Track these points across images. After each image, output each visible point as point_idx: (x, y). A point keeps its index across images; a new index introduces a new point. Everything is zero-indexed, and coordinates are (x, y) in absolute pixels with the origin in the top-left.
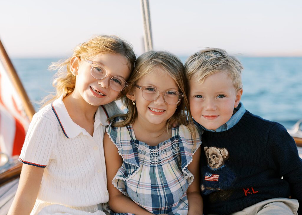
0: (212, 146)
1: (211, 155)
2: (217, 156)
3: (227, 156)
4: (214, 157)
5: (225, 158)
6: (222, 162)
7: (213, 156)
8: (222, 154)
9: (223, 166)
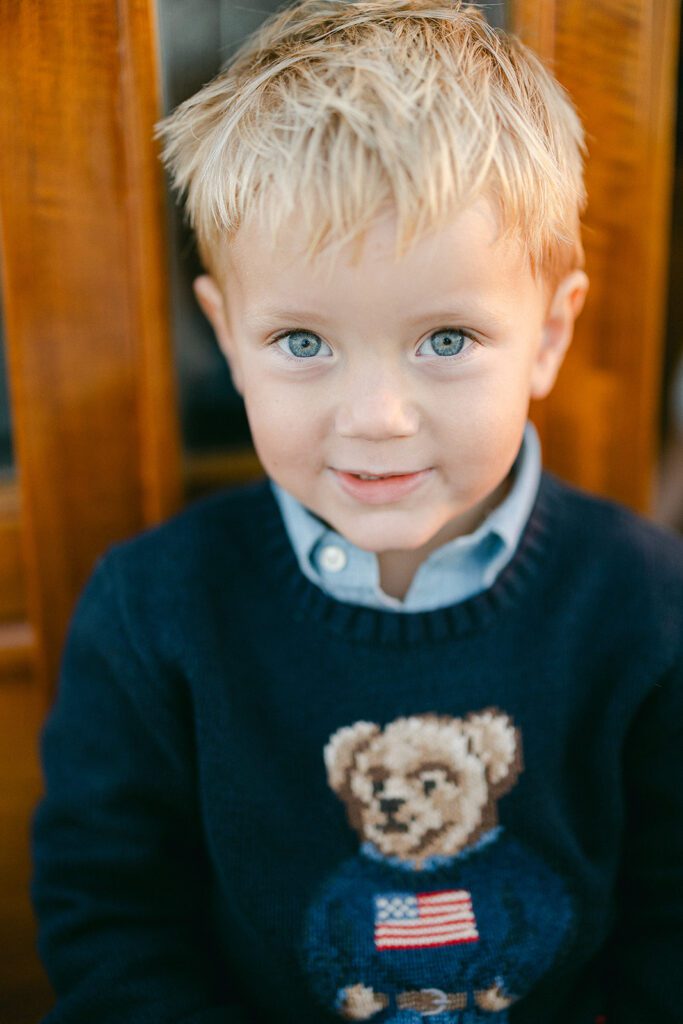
0: (409, 712)
1: (411, 776)
2: (453, 777)
3: (509, 757)
4: (429, 787)
5: (503, 782)
6: (485, 810)
7: (427, 776)
8: (478, 756)
9: (489, 837)
